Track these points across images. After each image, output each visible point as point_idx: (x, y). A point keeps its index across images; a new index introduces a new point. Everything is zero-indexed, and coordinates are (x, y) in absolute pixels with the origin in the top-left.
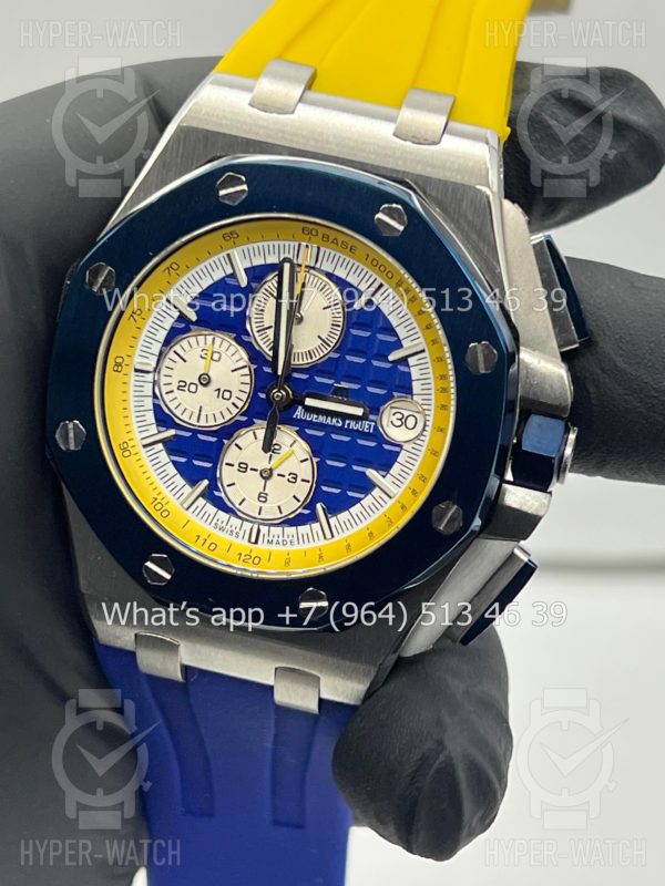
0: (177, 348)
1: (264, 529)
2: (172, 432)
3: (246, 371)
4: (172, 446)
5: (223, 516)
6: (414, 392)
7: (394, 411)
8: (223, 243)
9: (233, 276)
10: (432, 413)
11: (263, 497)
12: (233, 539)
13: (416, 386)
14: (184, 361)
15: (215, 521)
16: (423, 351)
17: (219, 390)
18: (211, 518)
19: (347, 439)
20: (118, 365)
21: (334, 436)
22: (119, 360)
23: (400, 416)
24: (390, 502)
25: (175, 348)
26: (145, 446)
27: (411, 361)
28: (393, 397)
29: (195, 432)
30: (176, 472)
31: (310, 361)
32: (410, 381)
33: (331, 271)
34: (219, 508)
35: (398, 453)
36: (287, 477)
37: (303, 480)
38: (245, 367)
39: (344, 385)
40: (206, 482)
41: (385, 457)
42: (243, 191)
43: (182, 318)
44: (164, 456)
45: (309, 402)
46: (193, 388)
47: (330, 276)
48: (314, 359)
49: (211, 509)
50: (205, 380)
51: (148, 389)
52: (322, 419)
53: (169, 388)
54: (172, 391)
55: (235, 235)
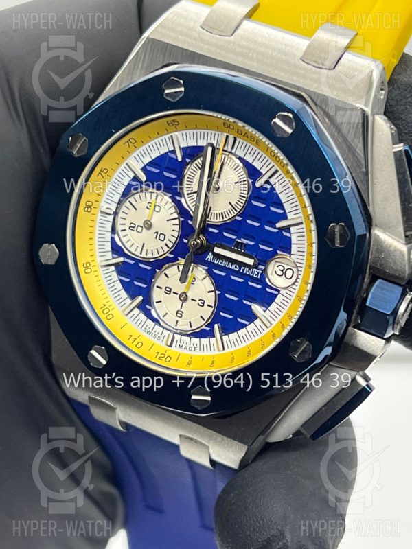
1: (178, 337)
2: (121, 259)
3: (177, 222)
4: (121, 269)
5: (150, 323)
6: (292, 253)
7: (278, 264)
8: (168, 127)
9: (174, 152)
10: (303, 269)
11: (180, 313)
12: (155, 341)
13: (294, 249)
14: (136, 209)
15: (144, 326)
16: (301, 223)
17: (157, 233)
18: (142, 324)
19: (241, 280)
20: (88, 207)
21: (233, 277)
22: (89, 204)
23: (282, 268)
24: (267, 330)
25: (130, 199)
26: (102, 267)
27: (293, 229)
28: (277, 254)
29: (137, 261)
30: (122, 287)
31: (222, 220)
32: (290, 244)
33: (242, 156)
34: (148, 318)
35: (276, 296)
36: (198, 301)
37: (208, 306)
38: (176, 219)
39: (244, 241)
40: (140, 298)
41: (267, 297)
42: (181, 92)
43: (136, 178)
44: (115, 276)
45: (217, 250)
46: (139, 229)
47: (241, 159)
48: (225, 219)
49: (143, 317)
50: (148, 225)
51: (109, 226)
52: (225, 264)
53: (123, 227)
54: (125, 230)
55: (176, 123)
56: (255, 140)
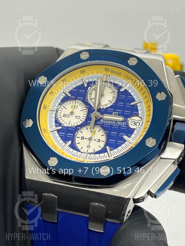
0: (64, 105)
1: (89, 155)
2: (60, 128)
3: (85, 111)
5: (75, 152)
6: (139, 114)
7: (132, 121)
8: (81, 74)
11: (89, 146)
12: (78, 158)
13: (140, 112)
14: (66, 108)
16: (142, 102)
17: (76, 116)
18: (71, 152)
20: (45, 107)
23: (134, 123)
24: (131, 145)
26: (51, 132)
27: (138, 105)
28: (132, 115)
29: (68, 128)
30: (60, 139)
31: (106, 107)
32: (138, 111)
34: (74, 149)
35: (134, 131)
36: (97, 140)
37: (102, 141)
38: (85, 109)
40: (70, 142)
41: (130, 132)
43: (66, 96)
44: (57, 135)
46: (68, 116)
49: (71, 150)
50: (72, 113)
51: (54, 116)
52: (109, 122)
53: (60, 116)
54: (61, 117)
55: (84, 72)
56: (119, 74)
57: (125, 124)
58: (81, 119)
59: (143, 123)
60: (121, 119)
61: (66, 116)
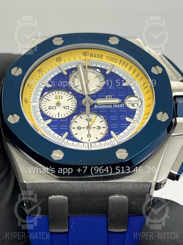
1: (93, 144)
5: (76, 143)
7: (129, 102)
9: (62, 73)
11: (89, 135)
13: (135, 92)
14: (50, 100)
15: (73, 145)
17: (64, 107)
18: (71, 144)
20: (26, 101)
22: (26, 99)
23: (132, 104)
24: (138, 126)
25: (45, 97)
28: (128, 96)
29: (58, 119)
30: (54, 133)
31: (95, 92)
32: (132, 91)
33: (95, 66)
34: (74, 141)
35: (135, 112)
36: (96, 128)
37: (103, 128)
38: (72, 98)
40: (67, 133)
41: (131, 113)
43: (46, 88)
44: (49, 129)
46: (54, 108)
49: (71, 142)
50: (58, 104)
51: (38, 109)
52: (105, 107)
53: (45, 109)
54: (47, 110)
55: (60, 59)
56: (100, 56)
57: (123, 105)
58: (70, 108)
59: (143, 102)
60: (117, 101)
61: (52, 108)
